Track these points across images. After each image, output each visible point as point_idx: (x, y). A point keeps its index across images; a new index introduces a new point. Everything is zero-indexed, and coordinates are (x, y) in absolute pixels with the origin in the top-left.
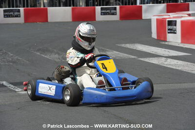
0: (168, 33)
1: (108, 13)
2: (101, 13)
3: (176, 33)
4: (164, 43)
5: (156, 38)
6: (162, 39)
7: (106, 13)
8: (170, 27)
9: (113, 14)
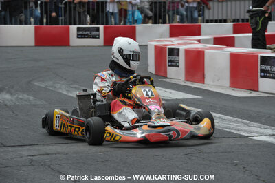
0: (169, 66)
1: (87, 35)
2: (78, 35)
3: (178, 66)
4: (164, 80)
5: (154, 73)
6: (162, 74)
7: (84, 35)
8: (171, 58)
9: (94, 37)
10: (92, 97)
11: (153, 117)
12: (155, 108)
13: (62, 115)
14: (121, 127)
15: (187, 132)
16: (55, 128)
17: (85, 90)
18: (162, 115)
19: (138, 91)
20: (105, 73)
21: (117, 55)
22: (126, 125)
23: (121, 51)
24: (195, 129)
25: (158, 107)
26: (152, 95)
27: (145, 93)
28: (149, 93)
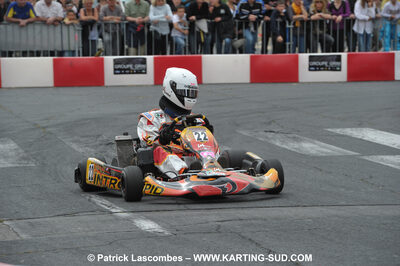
1: (323, 66)
2: (310, 66)
7: (320, 67)
9: (334, 69)
10: (135, 143)
11: (205, 166)
12: (208, 155)
13: (96, 164)
14: (165, 178)
15: (245, 185)
16: (88, 182)
17: (126, 134)
18: (216, 163)
19: (188, 135)
20: (153, 113)
21: (169, 89)
22: (173, 176)
23: (173, 85)
24: (257, 181)
25: (212, 153)
26: (205, 139)
27: (196, 137)
28: (202, 137)
